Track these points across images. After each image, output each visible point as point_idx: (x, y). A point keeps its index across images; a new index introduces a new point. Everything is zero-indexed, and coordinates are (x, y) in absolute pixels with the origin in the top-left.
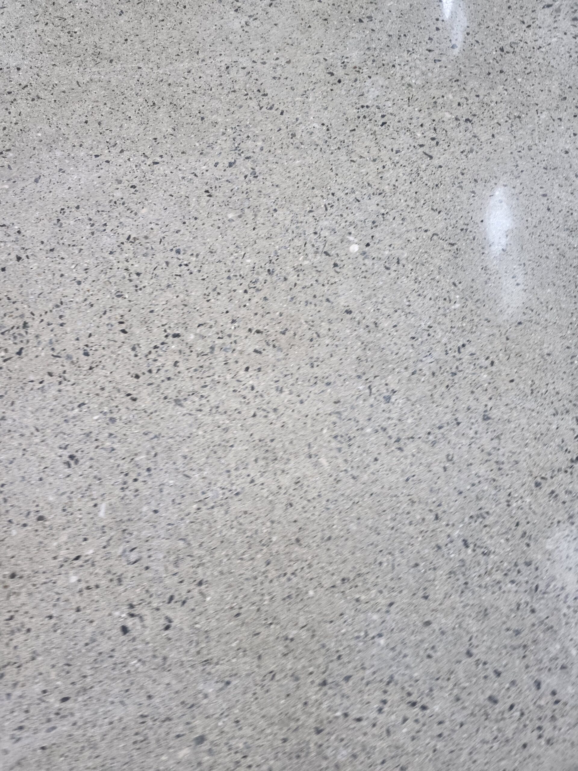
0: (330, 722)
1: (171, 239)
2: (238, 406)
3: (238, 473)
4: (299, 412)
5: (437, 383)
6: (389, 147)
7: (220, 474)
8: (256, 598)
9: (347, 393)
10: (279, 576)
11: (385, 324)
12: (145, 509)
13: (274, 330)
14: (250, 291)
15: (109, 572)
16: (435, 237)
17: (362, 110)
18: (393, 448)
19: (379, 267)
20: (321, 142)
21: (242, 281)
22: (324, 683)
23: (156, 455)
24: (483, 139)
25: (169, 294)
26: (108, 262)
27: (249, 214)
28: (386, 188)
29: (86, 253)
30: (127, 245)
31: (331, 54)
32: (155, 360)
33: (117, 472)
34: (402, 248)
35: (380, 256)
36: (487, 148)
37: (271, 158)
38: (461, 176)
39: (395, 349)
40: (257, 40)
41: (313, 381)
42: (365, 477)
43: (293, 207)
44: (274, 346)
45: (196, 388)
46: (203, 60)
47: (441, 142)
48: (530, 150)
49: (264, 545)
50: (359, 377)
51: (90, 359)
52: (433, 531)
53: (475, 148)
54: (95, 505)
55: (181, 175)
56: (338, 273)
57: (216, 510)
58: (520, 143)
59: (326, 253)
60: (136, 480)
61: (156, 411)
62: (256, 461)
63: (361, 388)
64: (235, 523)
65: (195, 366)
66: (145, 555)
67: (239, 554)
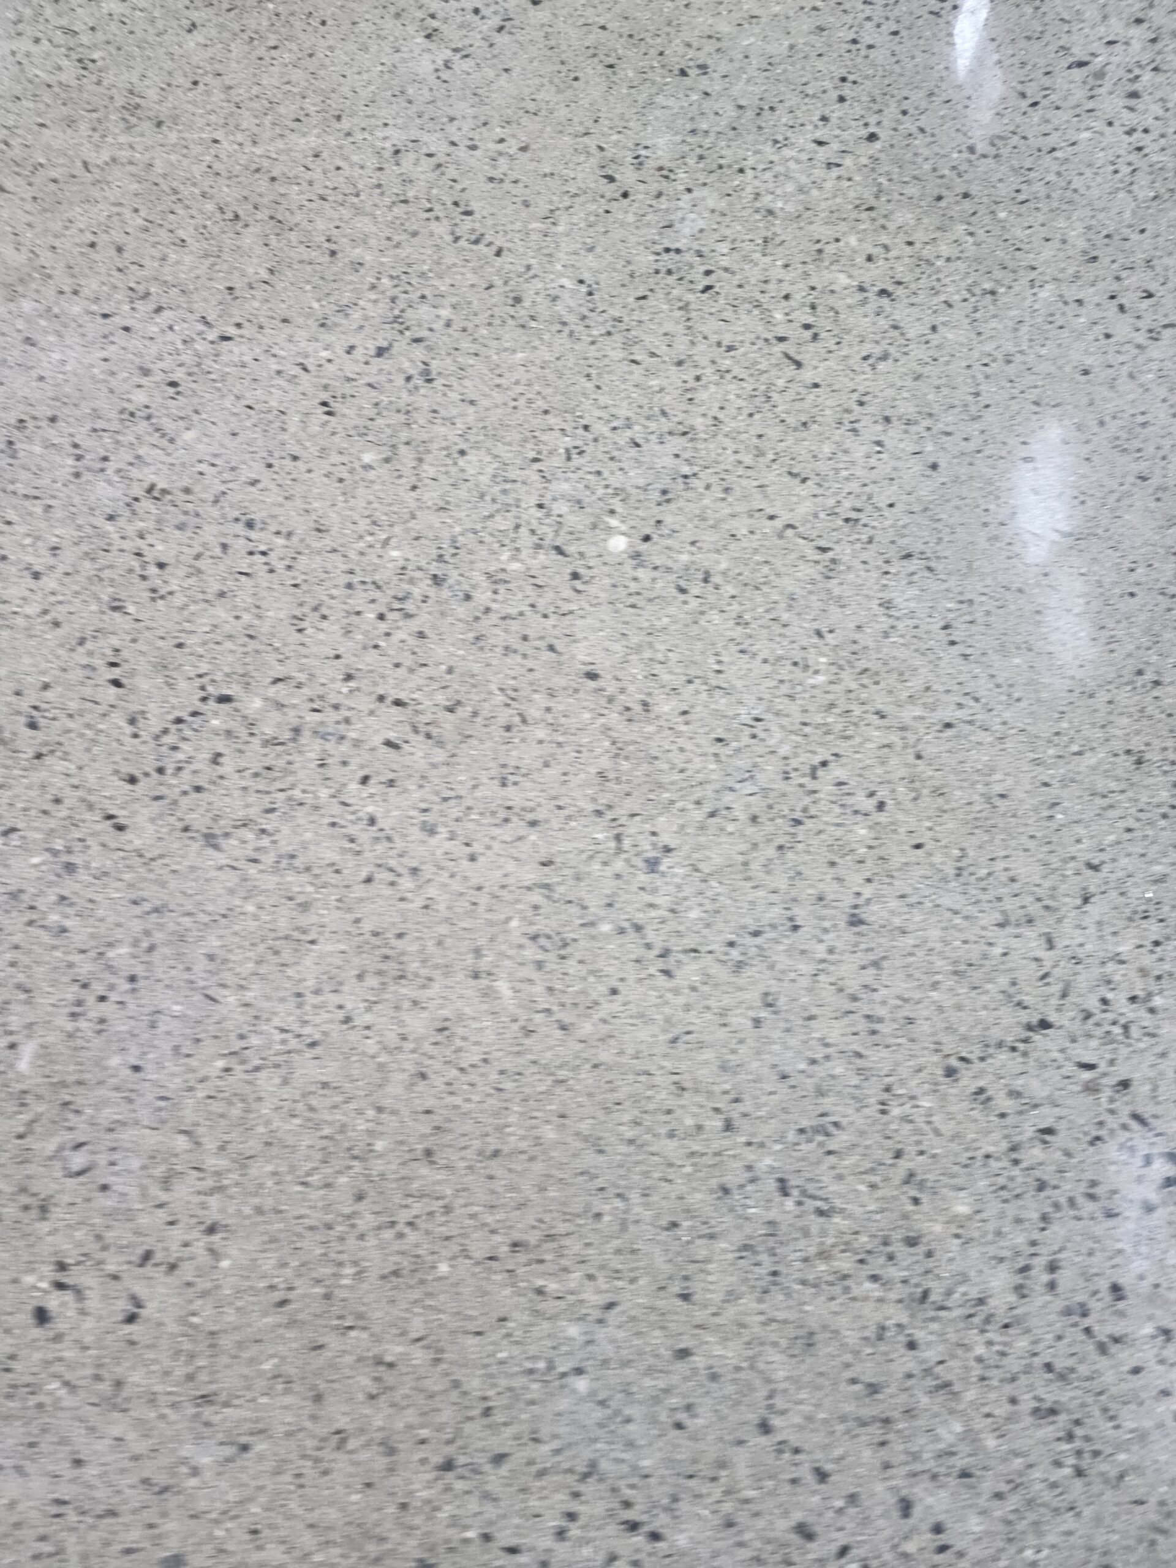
0: (451, 1550)
1: (239, 497)
2: (336, 858)
3: (320, 999)
4: (465, 878)
5: (759, 838)
6: (714, 338)
7: (282, 1000)
8: (326, 1271)
9: (570, 846)
10: (379, 1228)
11: (665, 707)
12: (115, 1061)
13: (432, 701)
14: (391, 616)
15: (23, 1190)
16: (790, 532)
17: (665, 257)
18: (652, 970)
19: (664, 585)
20: (571, 319)
21: (377, 594)
22: (448, 1466)
23: (151, 949)
24: (912, 333)
25: (221, 612)
26: (102, 535)
27: (406, 455)
28: (699, 422)
29: (58, 514)
30: (146, 504)
31: (615, 137)
32: (175, 748)
33: (65, 979)
34: (718, 551)
35: (670, 564)
36: (919, 352)
37: (466, 345)
38: (857, 408)
39: (678, 759)
40: (464, 99)
41: (502, 814)
42: (586, 1028)
43: (500, 449)
44: (429, 736)
45: (253, 812)
46: (349, 134)
47: (823, 335)
48: (1009, 362)
49: (355, 1158)
50: (599, 813)
51: (40, 736)
52: (716, 1154)
53: (892, 350)
54: (12, 1046)
55: (275, 367)
56: (578, 592)
57: (263, 1075)
58: (989, 347)
59: (559, 550)
60: (102, 999)
61: (161, 856)
62: (360, 977)
63: (600, 836)
64: (300, 1106)
65: (256, 767)
66: (102, 1159)
67: (301, 1173)
